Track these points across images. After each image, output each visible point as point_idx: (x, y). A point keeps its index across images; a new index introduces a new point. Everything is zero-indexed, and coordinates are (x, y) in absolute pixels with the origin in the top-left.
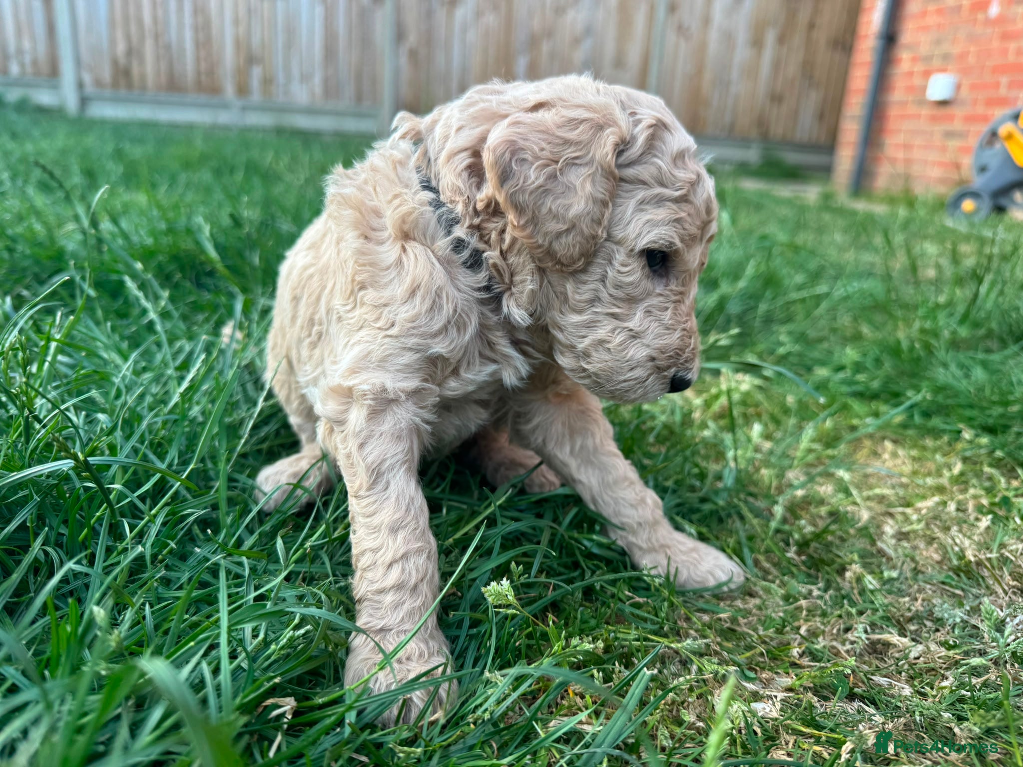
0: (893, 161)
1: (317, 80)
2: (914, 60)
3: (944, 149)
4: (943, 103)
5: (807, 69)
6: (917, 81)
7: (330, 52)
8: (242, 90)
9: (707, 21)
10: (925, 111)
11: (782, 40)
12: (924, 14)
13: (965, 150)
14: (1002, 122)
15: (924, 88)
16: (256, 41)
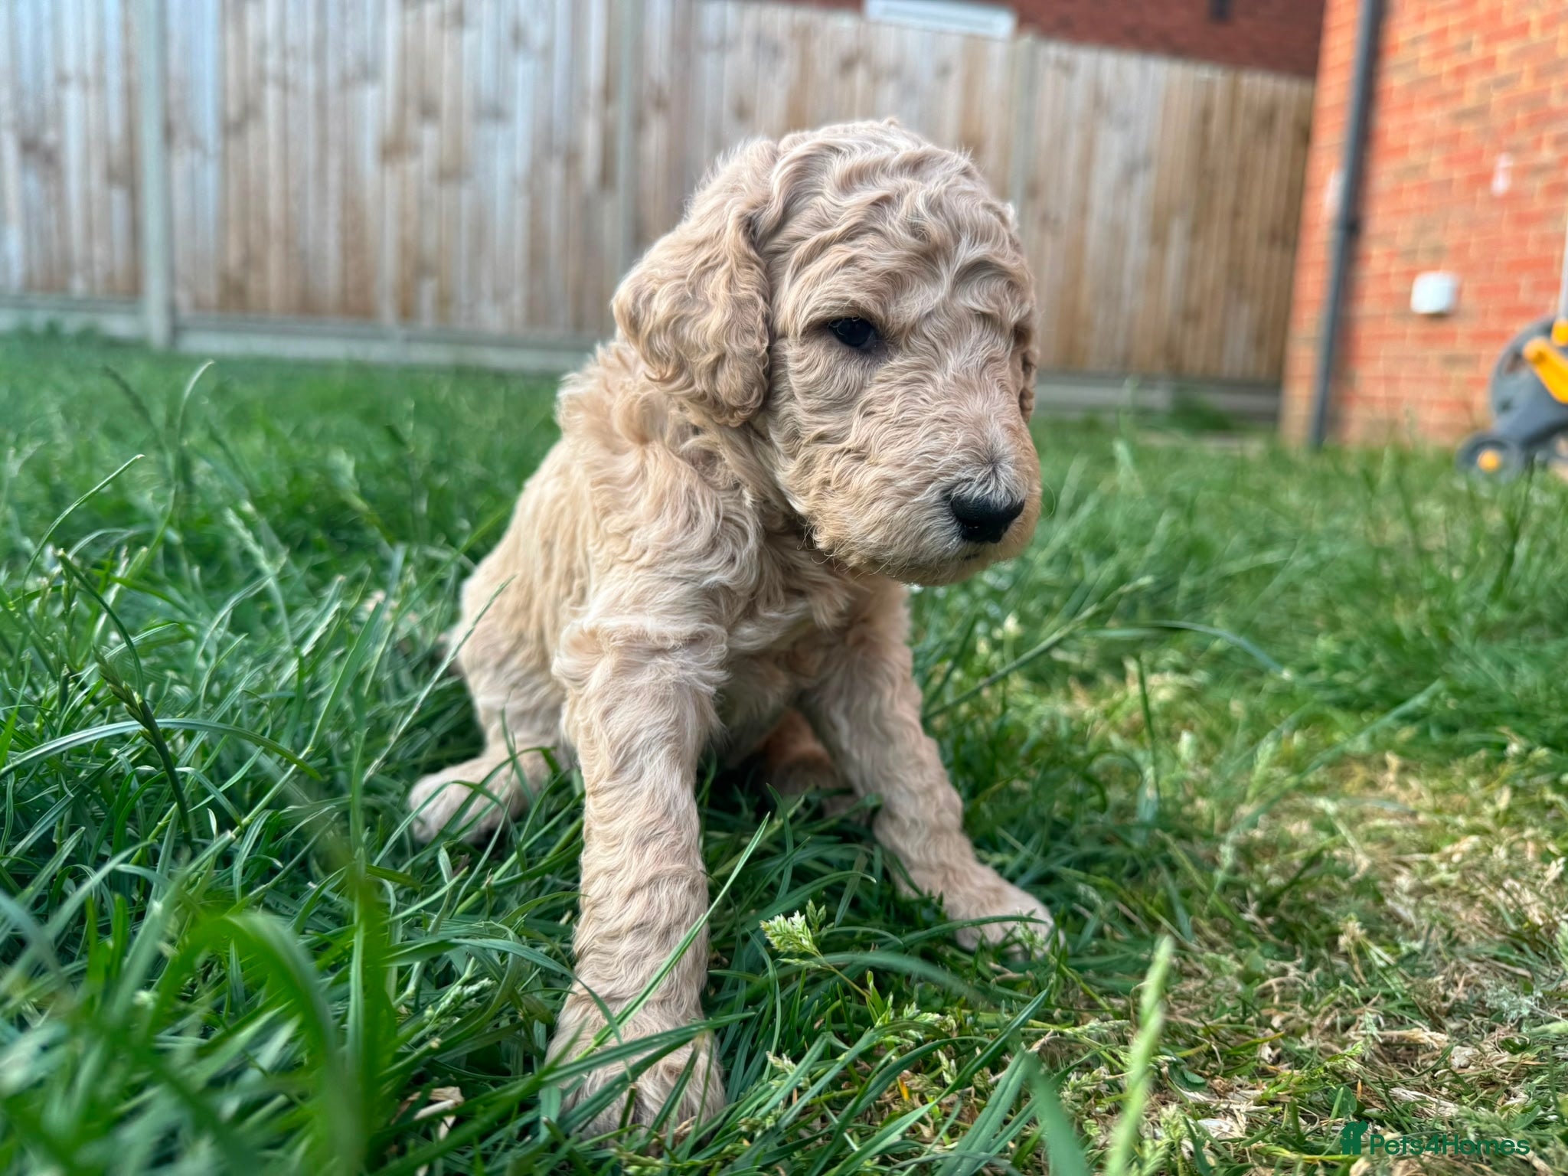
0: (1370, 401)
1: (518, 298)
2: (1391, 256)
3: (1444, 382)
4: (1438, 317)
5: (1235, 274)
6: (1396, 286)
7: (536, 258)
8: (407, 312)
9: (1083, 209)
10: (1412, 329)
11: (1195, 232)
12: (1398, 192)
13: (1477, 382)
14: (1528, 336)
15: (1407, 296)
16: (430, 242)
